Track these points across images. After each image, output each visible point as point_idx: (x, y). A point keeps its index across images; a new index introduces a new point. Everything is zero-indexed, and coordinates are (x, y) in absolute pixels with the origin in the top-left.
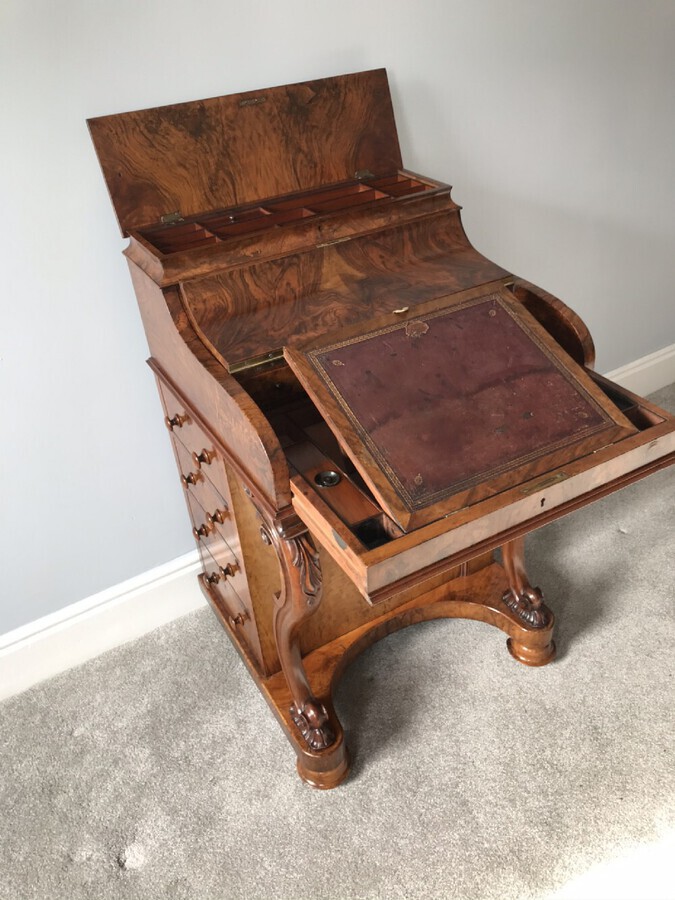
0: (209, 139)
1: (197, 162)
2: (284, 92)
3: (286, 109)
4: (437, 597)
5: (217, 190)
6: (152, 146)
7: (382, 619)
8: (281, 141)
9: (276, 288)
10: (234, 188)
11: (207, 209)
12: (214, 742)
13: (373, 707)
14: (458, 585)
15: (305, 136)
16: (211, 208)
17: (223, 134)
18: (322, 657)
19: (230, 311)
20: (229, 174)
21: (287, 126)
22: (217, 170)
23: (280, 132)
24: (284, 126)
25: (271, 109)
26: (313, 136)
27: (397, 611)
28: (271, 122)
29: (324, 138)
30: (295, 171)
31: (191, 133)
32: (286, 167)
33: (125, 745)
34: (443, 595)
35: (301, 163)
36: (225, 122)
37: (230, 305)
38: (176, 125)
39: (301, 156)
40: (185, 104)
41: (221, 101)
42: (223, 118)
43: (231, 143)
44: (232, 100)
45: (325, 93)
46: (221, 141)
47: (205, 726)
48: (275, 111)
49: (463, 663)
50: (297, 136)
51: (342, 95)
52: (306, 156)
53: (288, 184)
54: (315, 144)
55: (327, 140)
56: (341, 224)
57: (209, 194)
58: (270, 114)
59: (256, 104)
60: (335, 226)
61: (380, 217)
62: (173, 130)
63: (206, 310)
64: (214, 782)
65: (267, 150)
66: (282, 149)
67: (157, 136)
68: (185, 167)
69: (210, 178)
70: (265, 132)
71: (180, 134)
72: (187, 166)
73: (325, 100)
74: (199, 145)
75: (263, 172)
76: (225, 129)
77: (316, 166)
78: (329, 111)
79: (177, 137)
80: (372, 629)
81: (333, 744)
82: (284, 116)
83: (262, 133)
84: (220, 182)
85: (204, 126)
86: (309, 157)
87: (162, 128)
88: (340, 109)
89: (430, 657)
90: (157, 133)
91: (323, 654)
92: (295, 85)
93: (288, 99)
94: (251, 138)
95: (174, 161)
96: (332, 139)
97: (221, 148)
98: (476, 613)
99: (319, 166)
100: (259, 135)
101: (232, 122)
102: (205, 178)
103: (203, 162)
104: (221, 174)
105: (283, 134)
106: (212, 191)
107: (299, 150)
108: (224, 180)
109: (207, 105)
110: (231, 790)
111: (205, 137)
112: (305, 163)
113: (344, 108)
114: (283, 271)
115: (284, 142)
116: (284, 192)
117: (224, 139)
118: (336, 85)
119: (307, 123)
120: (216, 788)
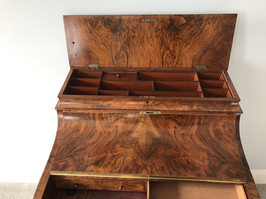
0: (120, 35)
1: (112, 44)
2: (168, 18)
3: (166, 27)
5: (119, 58)
6: (91, 32)
8: (159, 43)
9: (109, 127)
10: (128, 60)
11: (112, 66)
15: (173, 42)
16: (114, 66)
17: (128, 33)
19: (80, 131)
20: (127, 53)
21: (165, 36)
22: (121, 50)
23: (159, 38)
24: (163, 35)
25: (158, 26)
26: (178, 43)
28: (156, 32)
29: (185, 45)
30: (162, 58)
31: (112, 30)
32: (158, 56)
35: (167, 55)
36: (130, 28)
37: (82, 129)
38: (105, 25)
39: (168, 52)
40: (112, 16)
41: (132, 17)
42: (130, 26)
43: (131, 39)
44: (138, 18)
45: (192, 22)
46: (126, 36)
48: (160, 27)
50: (169, 41)
51: (203, 25)
52: (171, 52)
53: (157, 63)
54: (178, 47)
55: (185, 46)
57: (114, 60)
58: (156, 28)
59: (150, 22)
60: (158, 102)
62: (103, 27)
63: (70, 127)
65: (150, 45)
66: (158, 47)
67: (94, 29)
68: (105, 45)
69: (116, 53)
70: (151, 36)
71: (106, 30)
72: (106, 45)
73: (192, 26)
74: (114, 37)
75: (145, 55)
76: (130, 32)
77: (175, 58)
78: (192, 32)
79: (104, 31)
82: (164, 30)
83: (149, 37)
84: (121, 55)
85: (119, 28)
86: (172, 53)
87: (98, 25)
88: (199, 32)
90: (95, 27)
92: (175, 15)
93: (169, 22)
94: (143, 38)
95: (100, 41)
96: (189, 47)
97: (125, 40)
99: (177, 58)
100: (148, 37)
101: (134, 28)
102: (114, 52)
103: (115, 45)
104: (123, 52)
105: (161, 39)
106: (116, 58)
107: (168, 48)
108: (123, 55)
109: (123, 18)
111: (118, 33)
112: (169, 55)
113: (201, 32)
114: (117, 120)
115: (160, 43)
116: (153, 67)
117: (128, 36)
118: (201, 19)
119: (177, 36)
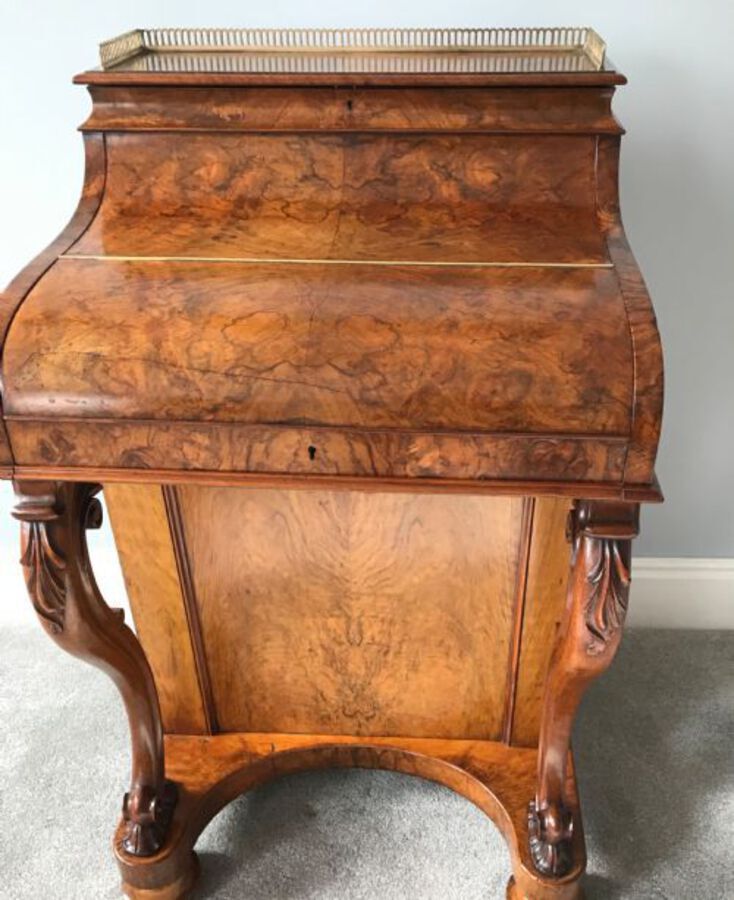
4: (444, 753)
7: (351, 740)
12: (90, 780)
13: (284, 849)
14: (485, 752)
18: (239, 746)
27: (377, 740)
33: (13, 730)
34: (453, 753)
47: (99, 757)
49: (441, 864)
56: (390, 107)
60: (378, 109)
61: (460, 111)
64: (49, 824)
80: (328, 746)
81: (148, 856)
89: (406, 829)
91: (244, 742)
98: (486, 803)
110: (56, 843)
120: (46, 832)
